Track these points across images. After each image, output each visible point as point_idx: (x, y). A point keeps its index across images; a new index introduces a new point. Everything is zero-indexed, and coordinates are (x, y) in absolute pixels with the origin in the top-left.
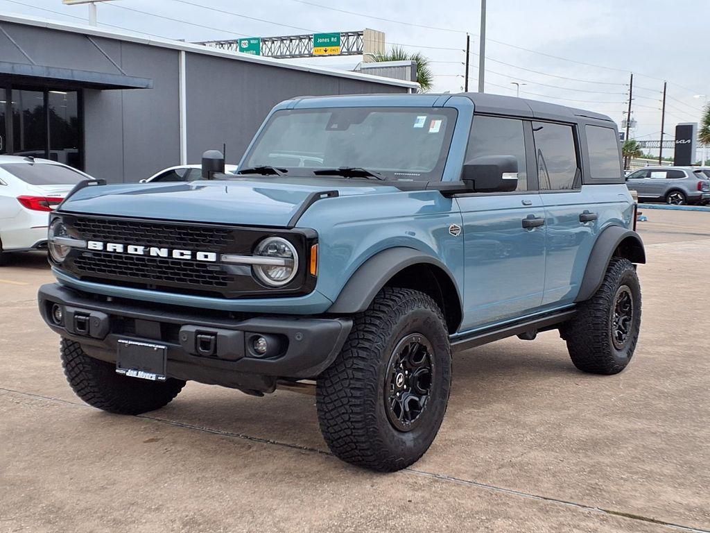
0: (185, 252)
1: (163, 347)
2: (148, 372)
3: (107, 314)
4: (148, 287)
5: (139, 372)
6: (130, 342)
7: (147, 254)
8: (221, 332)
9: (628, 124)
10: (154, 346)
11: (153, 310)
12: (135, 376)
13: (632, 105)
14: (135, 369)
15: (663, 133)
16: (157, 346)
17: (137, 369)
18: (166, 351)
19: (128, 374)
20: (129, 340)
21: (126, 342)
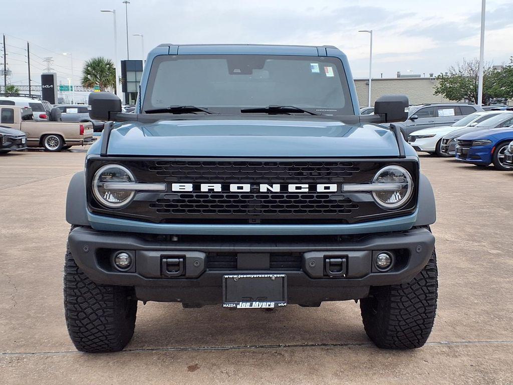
0: (303, 186)
1: (284, 275)
2: (264, 301)
3: (205, 252)
4: (250, 222)
5: (254, 303)
6: (240, 276)
7: (255, 190)
8: (351, 254)
9: (5, 73)
10: (271, 276)
11: (259, 243)
12: (248, 307)
13: (6, 59)
14: (247, 301)
15: (30, 80)
16: (275, 276)
17: (251, 300)
18: (286, 279)
19: (238, 307)
20: (238, 274)
21: (235, 276)
